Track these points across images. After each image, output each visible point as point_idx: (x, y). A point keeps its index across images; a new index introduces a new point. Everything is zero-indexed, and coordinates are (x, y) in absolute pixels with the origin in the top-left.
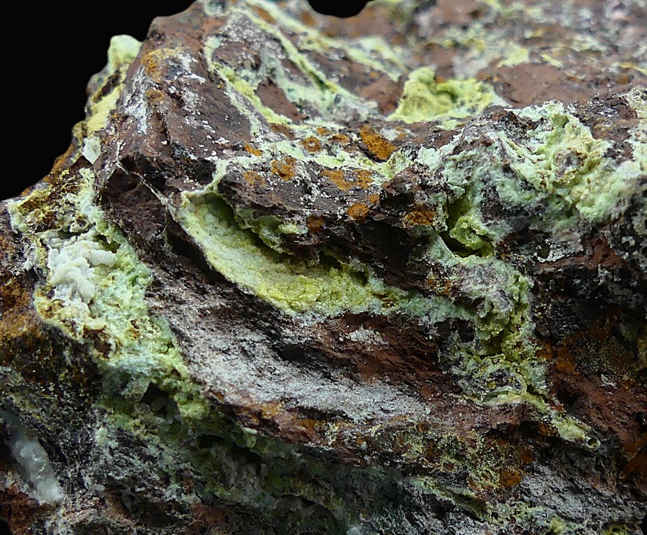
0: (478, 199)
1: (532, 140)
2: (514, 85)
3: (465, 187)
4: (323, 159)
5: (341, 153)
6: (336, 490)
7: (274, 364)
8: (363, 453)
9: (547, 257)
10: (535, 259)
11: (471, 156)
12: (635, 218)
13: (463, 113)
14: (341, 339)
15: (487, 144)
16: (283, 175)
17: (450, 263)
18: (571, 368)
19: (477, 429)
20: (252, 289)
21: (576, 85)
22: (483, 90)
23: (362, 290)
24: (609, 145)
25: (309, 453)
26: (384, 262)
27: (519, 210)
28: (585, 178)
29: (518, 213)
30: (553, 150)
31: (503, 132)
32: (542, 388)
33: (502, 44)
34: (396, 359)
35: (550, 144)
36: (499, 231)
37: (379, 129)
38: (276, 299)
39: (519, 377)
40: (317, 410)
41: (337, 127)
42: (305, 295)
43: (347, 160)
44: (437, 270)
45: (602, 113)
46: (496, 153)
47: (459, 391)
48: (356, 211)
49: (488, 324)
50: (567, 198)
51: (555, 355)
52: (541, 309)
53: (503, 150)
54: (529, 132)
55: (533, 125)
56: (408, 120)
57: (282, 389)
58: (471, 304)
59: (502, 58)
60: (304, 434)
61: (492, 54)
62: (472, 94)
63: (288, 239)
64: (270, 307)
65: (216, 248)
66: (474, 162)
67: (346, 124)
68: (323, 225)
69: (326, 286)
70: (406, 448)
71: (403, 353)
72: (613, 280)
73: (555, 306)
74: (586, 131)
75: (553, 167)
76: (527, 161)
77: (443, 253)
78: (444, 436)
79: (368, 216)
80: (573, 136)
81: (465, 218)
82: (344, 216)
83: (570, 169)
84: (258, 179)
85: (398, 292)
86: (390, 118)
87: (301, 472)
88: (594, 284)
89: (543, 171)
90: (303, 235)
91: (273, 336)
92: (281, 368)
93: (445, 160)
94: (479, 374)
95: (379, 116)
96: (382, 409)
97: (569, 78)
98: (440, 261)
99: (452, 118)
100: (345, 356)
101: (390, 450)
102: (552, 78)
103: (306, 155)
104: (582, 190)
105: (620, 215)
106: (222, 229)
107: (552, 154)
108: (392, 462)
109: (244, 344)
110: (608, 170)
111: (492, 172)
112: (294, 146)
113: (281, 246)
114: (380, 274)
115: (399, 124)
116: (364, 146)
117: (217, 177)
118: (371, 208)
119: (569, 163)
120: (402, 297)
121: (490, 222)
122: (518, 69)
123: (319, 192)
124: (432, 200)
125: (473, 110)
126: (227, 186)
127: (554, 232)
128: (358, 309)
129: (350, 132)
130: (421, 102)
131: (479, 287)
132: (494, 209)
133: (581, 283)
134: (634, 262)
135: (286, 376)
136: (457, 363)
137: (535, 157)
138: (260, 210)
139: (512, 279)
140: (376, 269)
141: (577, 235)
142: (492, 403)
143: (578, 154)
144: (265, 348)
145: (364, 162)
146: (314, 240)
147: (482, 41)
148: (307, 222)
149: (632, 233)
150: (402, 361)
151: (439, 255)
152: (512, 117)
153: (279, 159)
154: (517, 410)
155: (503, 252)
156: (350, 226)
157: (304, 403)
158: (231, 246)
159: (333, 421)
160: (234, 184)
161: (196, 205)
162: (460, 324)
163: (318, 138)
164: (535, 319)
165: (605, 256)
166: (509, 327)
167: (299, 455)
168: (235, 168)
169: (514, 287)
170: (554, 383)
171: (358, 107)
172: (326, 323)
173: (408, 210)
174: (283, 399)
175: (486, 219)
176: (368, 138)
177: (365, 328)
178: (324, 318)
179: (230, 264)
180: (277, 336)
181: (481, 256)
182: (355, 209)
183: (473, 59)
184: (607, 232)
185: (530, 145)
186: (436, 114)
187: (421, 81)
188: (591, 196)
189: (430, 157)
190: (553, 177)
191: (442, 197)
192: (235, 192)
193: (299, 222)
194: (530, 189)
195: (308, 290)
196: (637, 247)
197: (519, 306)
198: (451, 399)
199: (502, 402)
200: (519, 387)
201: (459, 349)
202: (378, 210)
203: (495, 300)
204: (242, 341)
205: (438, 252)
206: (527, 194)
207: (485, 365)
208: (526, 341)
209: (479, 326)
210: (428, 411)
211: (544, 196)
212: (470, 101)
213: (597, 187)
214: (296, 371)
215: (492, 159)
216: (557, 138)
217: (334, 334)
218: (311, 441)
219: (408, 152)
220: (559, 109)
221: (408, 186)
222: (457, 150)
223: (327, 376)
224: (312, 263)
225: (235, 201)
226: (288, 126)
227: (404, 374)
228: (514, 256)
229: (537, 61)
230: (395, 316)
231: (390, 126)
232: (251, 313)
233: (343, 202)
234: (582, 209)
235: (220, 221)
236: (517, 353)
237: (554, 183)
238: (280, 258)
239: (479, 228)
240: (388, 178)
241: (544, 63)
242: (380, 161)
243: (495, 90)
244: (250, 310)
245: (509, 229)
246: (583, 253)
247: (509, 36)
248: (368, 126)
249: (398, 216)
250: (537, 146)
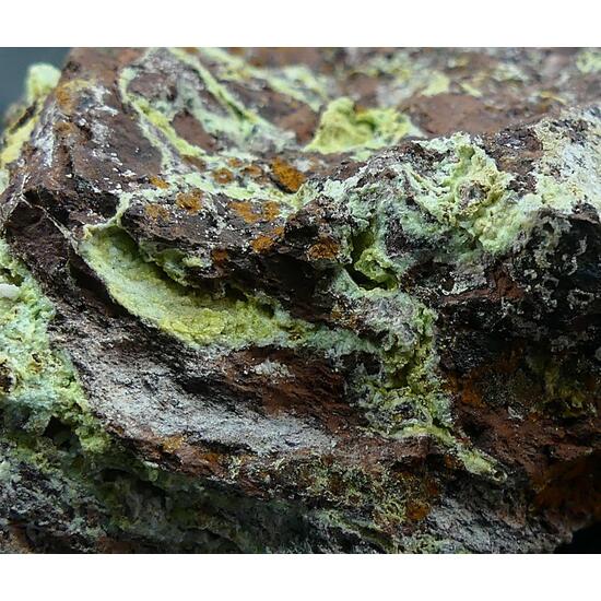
0: (383, 231)
1: (439, 172)
2: (432, 115)
3: (370, 219)
4: (233, 191)
5: (252, 185)
6: (241, 523)
7: (177, 397)
8: (267, 486)
9: (450, 290)
10: (439, 291)
11: (375, 189)
12: (536, 251)
13: (379, 143)
14: (246, 372)
15: (391, 176)
16: (189, 208)
17: (355, 296)
18: (476, 401)
19: (383, 462)
20: (155, 322)
21: (494, 115)
22: (399, 120)
23: (267, 322)
24: (512, 178)
25: (211, 486)
26: (290, 294)
27: (422, 243)
28: (488, 211)
29: (421, 246)
30: (456, 183)
31: (409, 164)
32: (448, 421)
33: (426, 73)
34: (302, 392)
35: (456, 176)
36: (403, 264)
37: (292, 160)
38: (180, 332)
39: (425, 410)
40: (219, 444)
41: (251, 158)
42: (209, 329)
43: (256, 192)
44: (342, 304)
45: (509, 145)
46: (399, 186)
47: (366, 424)
48: (261, 244)
49: (393, 358)
50: (470, 231)
51: (460, 387)
52: (446, 342)
53: (407, 182)
54: (435, 164)
55: (439, 157)
56: (324, 151)
57: (185, 423)
58: (377, 337)
59: (425, 88)
60: (206, 467)
61: (416, 83)
62: (389, 125)
63: (193, 272)
64: (173, 340)
65: (119, 281)
66: (377, 195)
67: (263, 155)
68: (228, 258)
69: (231, 318)
70: (310, 482)
71: (309, 386)
72: (516, 313)
73: (459, 339)
74: (491, 163)
75: (456, 199)
76: (431, 193)
77: (347, 285)
78: (350, 470)
79: (273, 249)
80: (479, 168)
81: (369, 250)
82: (249, 249)
83: (474, 201)
84: (162, 212)
85: (303, 324)
86: (306, 149)
87: (205, 505)
88: (497, 317)
89: (447, 203)
90: (207, 268)
91: (177, 369)
92: (184, 401)
93: (349, 193)
94: (386, 406)
95: (296, 147)
96: (287, 442)
97: (488, 108)
98: (344, 293)
99: (367, 149)
100: (250, 389)
101: (295, 484)
102: (470, 107)
103: (215, 187)
104: (485, 223)
105: (522, 248)
106: (126, 263)
107: (455, 186)
108: (296, 495)
109: (147, 377)
110: (510, 203)
111: (396, 205)
112: (204, 178)
113: (185, 279)
114: (286, 306)
115: (316, 155)
116: (275, 178)
117: (120, 211)
118: (276, 241)
119: (472, 195)
120: (308, 330)
121: (393, 254)
122: (437, 99)
123: (225, 225)
124: (337, 233)
125: (389, 140)
126: (130, 219)
127: (458, 265)
128: (263, 342)
129: (262, 163)
130: (338, 133)
131: (383, 320)
132: (398, 242)
133: (485, 317)
134: (536, 295)
135: (189, 410)
136: (363, 396)
137: (440, 190)
138: (163, 243)
139: (416, 312)
140: (283, 301)
141: (481, 268)
142: (398, 436)
143: (481, 187)
144: (168, 381)
145: (275, 193)
146: (219, 272)
147: (407, 71)
148: (212, 255)
149: (534, 266)
150: (309, 394)
151: (344, 288)
152: (418, 149)
153: (186, 191)
154: (422, 443)
155: (407, 284)
156: (255, 258)
157: (207, 437)
158: (135, 279)
159: (236, 455)
160: (136, 217)
161: (99, 239)
162: (366, 357)
163: (230, 170)
164: (440, 352)
165: (509, 289)
166: (414, 360)
167: (202, 488)
168: (139, 202)
169: (419, 320)
170: (460, 416)
171: (274, 138)
172: (230, 355)
173: (313, 243)
174: (185, 432)
175: (390, 252)
176: (280, 170)
177: (272, 361)
178: (229, 351)
179: (133, 297)
180: (181, 370)
181: (386, 289)
182: (260, 242)
183: (398, 88)
184: (510, 265)
185: (436, 177)
186: (354, 144)
187: (340, 111)
188: (494, 229)
189: (335, 190)
190: (456, 211)
191: (346, 230)
192: (138, 225)
193: (202, 255)
194: (433, 221)
195: (212, 323)
196: (539, 280)
197: (424, 339)
198: (358, 432)
199: (407, 435)
200: (424, 419)
201: (365, 382)
202: (283, 243)
203: (400, 333)
204: (145, 374)
205: (344, 285)
206: (430, 227)
207: (391, 398)
208: (431, 374)
209: (383, 359)
210: (334, 444)
211: (447, 229)
212: (387, 132)
213: (499, 220)
214: (200, 404)
215: (396, 192)
216: (464, 170)
217: (238, 367)
218: (213, 474)
219: (315, 184)
220: (465, 141)
221: (311, 219)
222: (361, 183)
223: (231, 409)
224: (217, 296)
225: (138, 234)
226: (200, 157)
227: (311, 406)
228: (419, 289)
229: (456, 90)
230: (302, 349)
231: (305, 156)
232: (155, 346)
233: (249, 234)
234: (485, 242)
235: (125, 254)
236: (422, 385)
237: (457, 216)
238: (185, 291)
239: (382, 260)
240: (296, 210)
241: (464, 92)
242: (291, 192)
243: (412, 120)
244: (154, 343)
245: (413, 262)
246: (487, 286)
247: (434, 65)
248: (281, 157)
249: (303, 249)
250: (443, 178)
